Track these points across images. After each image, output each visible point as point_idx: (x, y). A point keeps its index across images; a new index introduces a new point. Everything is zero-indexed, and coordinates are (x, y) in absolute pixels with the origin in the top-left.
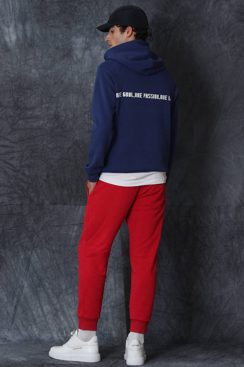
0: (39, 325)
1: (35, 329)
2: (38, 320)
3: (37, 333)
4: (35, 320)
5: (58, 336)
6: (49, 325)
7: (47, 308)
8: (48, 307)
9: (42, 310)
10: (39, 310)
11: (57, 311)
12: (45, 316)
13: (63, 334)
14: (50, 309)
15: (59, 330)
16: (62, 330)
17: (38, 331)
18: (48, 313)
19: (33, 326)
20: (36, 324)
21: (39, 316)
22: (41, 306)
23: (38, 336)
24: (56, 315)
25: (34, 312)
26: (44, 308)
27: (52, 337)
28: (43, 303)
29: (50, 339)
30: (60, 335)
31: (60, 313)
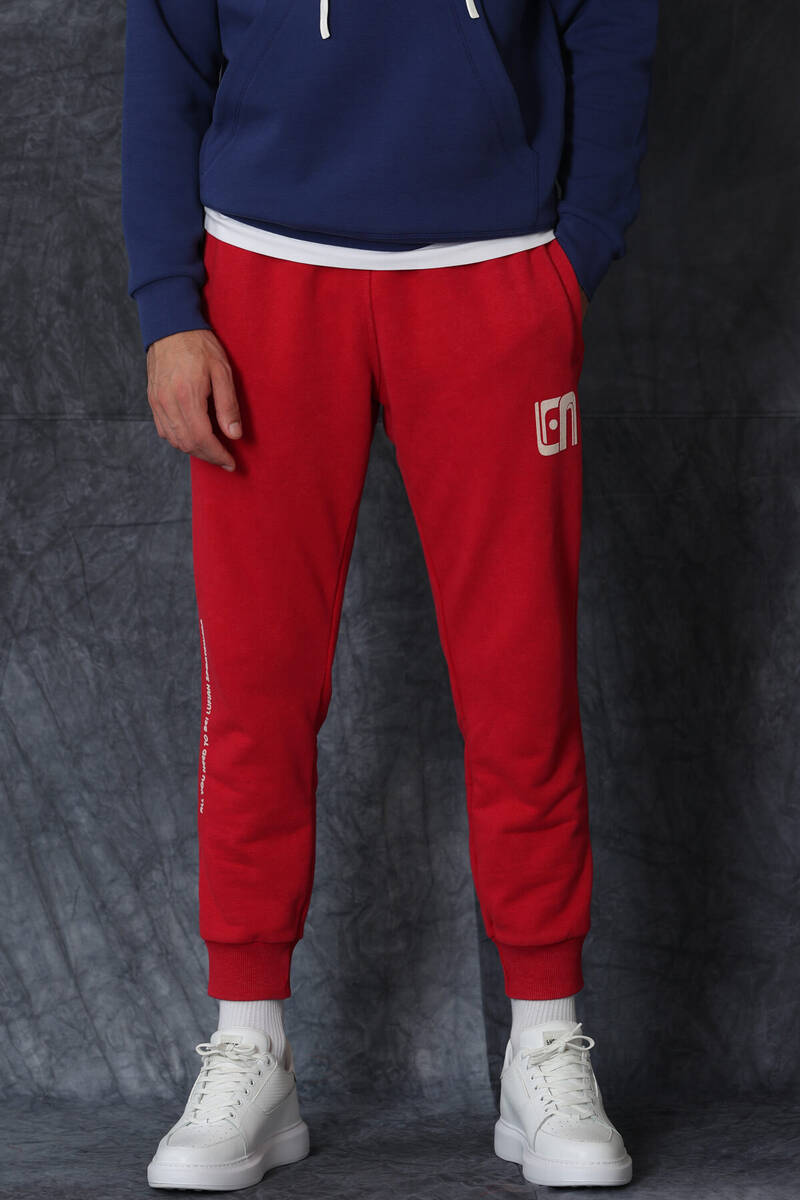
0: (47, 1021)
1: (27, 1045)
2: (41, 998)
3: (36, 1061)
4: (26, 997)
5: (144, 1080)
6: (99, 1023)
7: (83, 936)
8: (88, 929)
9: (61, 945)
10: (48, 947)
11: (135, 950)
12: (75, 975)
13: (166, 1065)
14: (101, 941)
15: (148, 1050)
16: (165, 1046)
17: (43, 1051)
18: (92, 958)
19: (20, 1026)
20: (34, 1018)
21: (45, 979)
22: (56, 929)
23: (42, 1079)
24: (130, 973)
25: (22, 959)
26: (73, 936)
27: (116, 1086)
28: (63, 912)
29: (104, 1094)
30: (152, 1073)
31: (149, 963)
